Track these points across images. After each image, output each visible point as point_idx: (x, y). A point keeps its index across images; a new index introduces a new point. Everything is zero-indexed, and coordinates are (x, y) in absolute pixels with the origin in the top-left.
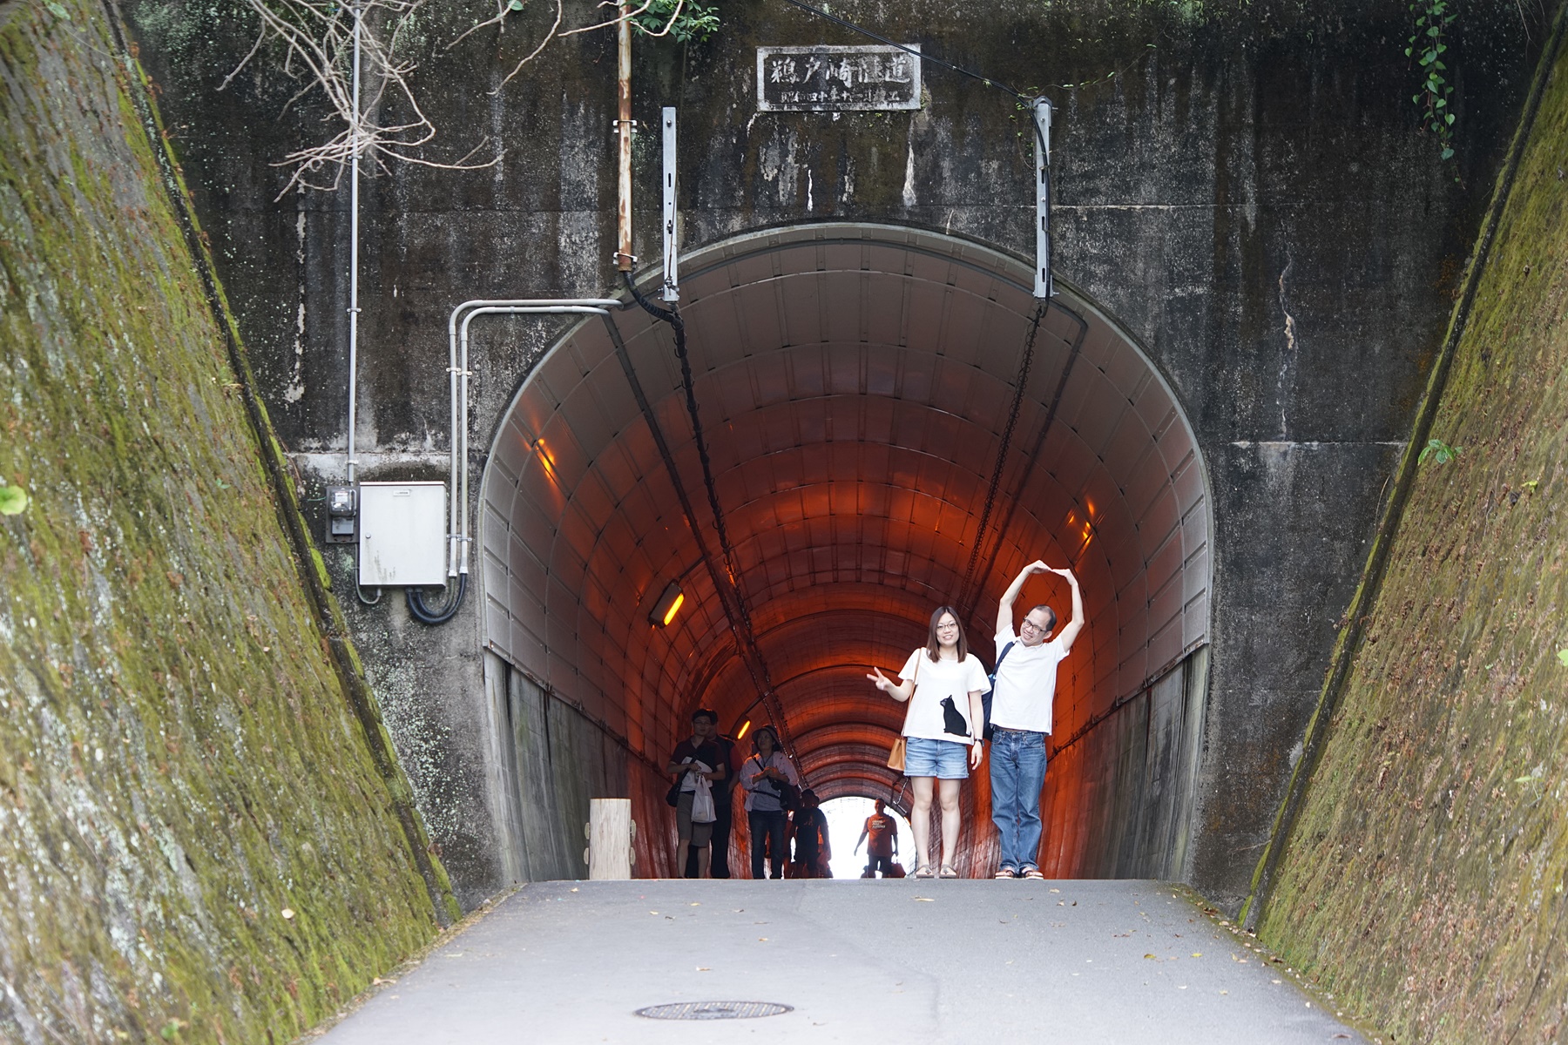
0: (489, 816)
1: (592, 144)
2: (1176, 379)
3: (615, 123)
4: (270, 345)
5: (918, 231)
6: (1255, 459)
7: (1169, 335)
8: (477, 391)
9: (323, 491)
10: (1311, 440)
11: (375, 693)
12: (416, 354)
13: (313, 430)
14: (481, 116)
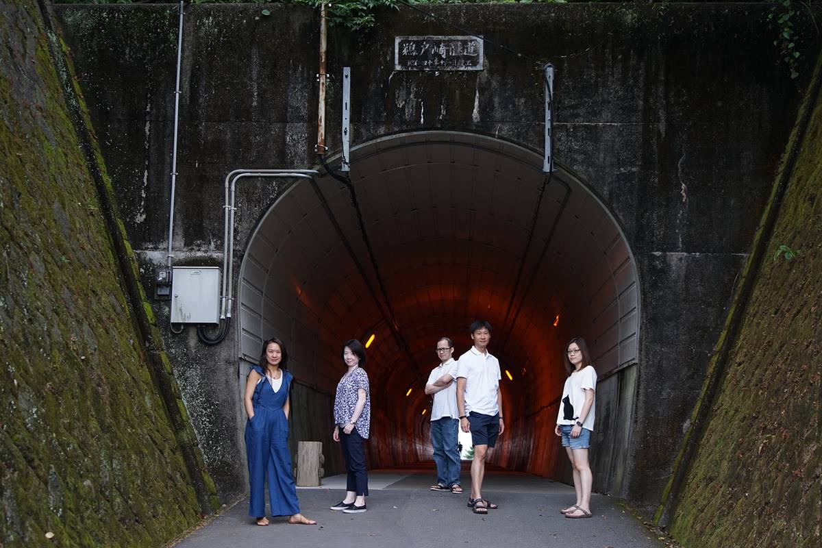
0: (239, 451)
1: (305, 87)
2: (621, 217)
3: (318, 75)
4: (128, 192)
5: (481, 136)
6: (664, 262)
7: (617, 193)
8: (239, 218)
9: (154, 271)
10: (695, 252)
11: (179, 382)
12: (207, 198)
13: (149, 238)
14: (246, 72)
